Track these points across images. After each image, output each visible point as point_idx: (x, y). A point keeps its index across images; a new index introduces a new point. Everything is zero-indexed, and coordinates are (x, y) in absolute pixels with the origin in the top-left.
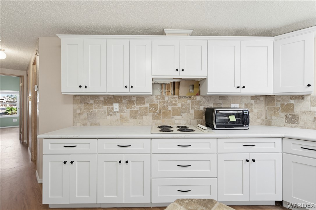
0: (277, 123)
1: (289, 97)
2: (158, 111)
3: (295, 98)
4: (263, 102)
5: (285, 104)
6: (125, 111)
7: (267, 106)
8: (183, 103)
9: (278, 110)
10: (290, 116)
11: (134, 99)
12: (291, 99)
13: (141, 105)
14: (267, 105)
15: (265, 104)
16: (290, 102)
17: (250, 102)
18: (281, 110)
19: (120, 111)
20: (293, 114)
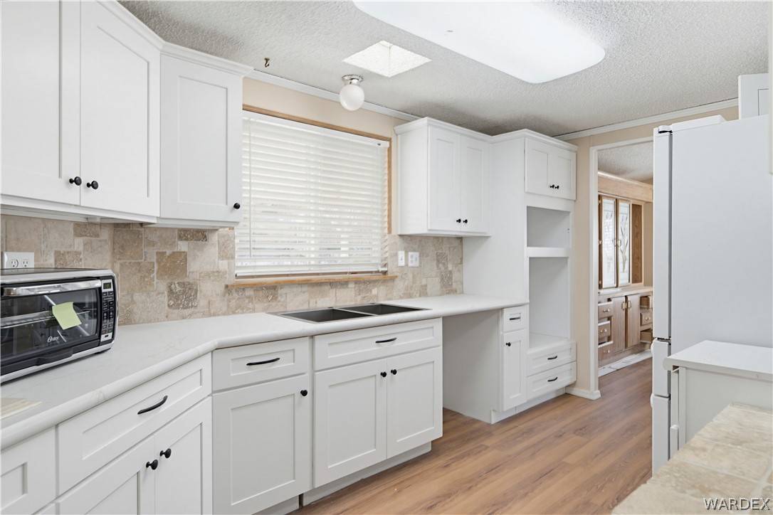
0: (149, 312)
1: (176, 233)
3: (189, 236)
4: (108, 247)
5: (168, 254)
7: (119, 259)
9: (150, 271)
10: (178, 289)
12: (180, 238)
14: (118, 256)
15: (113, 254)
16: (179, 248)
17: (70, 246)
18: (157, 272)
20: (186, 280)
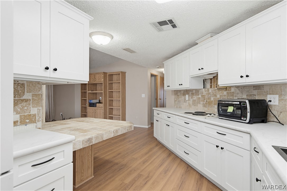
2: (205, 101)
6: (190, 100)
8: (221, 94)
11: (194, 92)
13: (197, 96)
19: (189, 100)
